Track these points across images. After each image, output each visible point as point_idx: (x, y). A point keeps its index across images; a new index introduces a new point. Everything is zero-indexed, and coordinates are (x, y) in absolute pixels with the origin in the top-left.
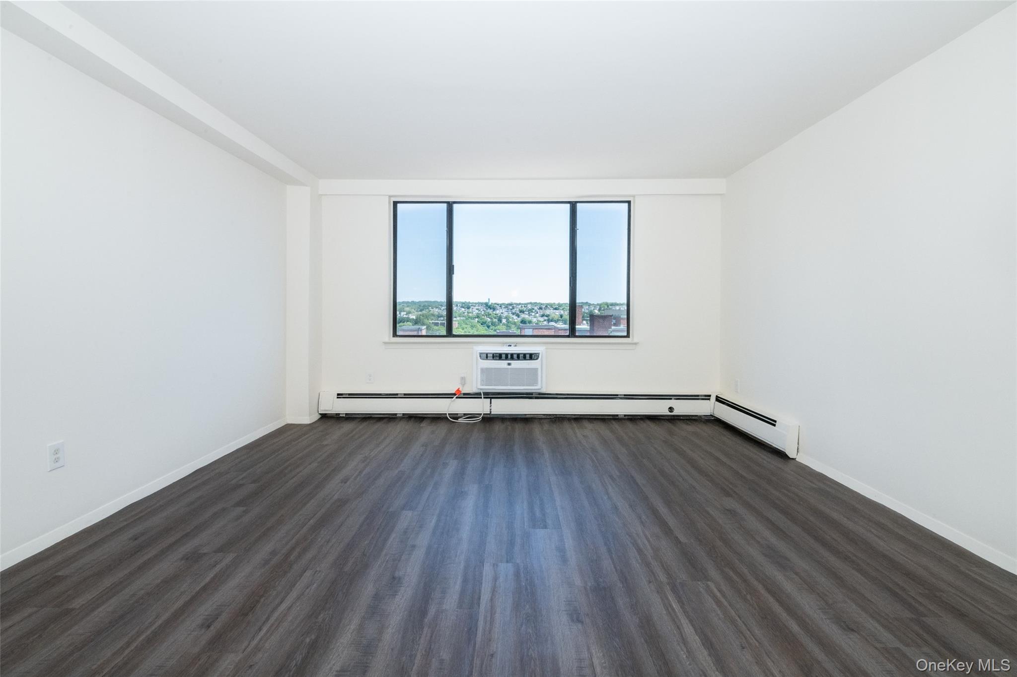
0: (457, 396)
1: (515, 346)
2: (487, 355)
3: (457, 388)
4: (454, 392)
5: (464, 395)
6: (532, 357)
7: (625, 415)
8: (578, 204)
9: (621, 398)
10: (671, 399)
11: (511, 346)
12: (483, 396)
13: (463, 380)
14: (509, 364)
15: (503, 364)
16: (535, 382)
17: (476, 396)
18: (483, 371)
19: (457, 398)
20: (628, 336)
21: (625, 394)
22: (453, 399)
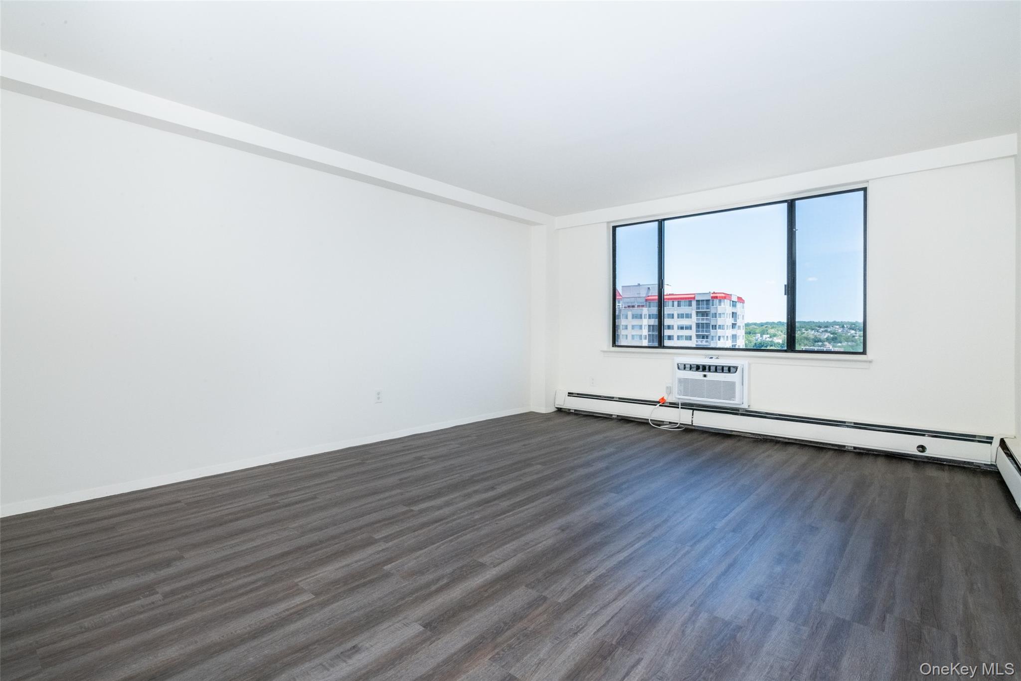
0: (660, 404)
1: (717, 358)
2: (685, 365)
3: (662, 397)
4: (658, 400)
5: (670, 404)
6: (730, 369)
7: (855, 448)
8: (797, 202)
9: (848, 426)
10: (924, 435)
11: (712, 358)
12: (680, 406)
13: (669, 390)
14: (705, 376)
15: (699, 375)
16: (732, 396)
17: (674, 405)
18: (681, 381)
19: (660, 406)
20: (864, 353)
21: (856, 422)
22: (656, 407)
